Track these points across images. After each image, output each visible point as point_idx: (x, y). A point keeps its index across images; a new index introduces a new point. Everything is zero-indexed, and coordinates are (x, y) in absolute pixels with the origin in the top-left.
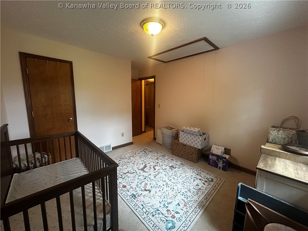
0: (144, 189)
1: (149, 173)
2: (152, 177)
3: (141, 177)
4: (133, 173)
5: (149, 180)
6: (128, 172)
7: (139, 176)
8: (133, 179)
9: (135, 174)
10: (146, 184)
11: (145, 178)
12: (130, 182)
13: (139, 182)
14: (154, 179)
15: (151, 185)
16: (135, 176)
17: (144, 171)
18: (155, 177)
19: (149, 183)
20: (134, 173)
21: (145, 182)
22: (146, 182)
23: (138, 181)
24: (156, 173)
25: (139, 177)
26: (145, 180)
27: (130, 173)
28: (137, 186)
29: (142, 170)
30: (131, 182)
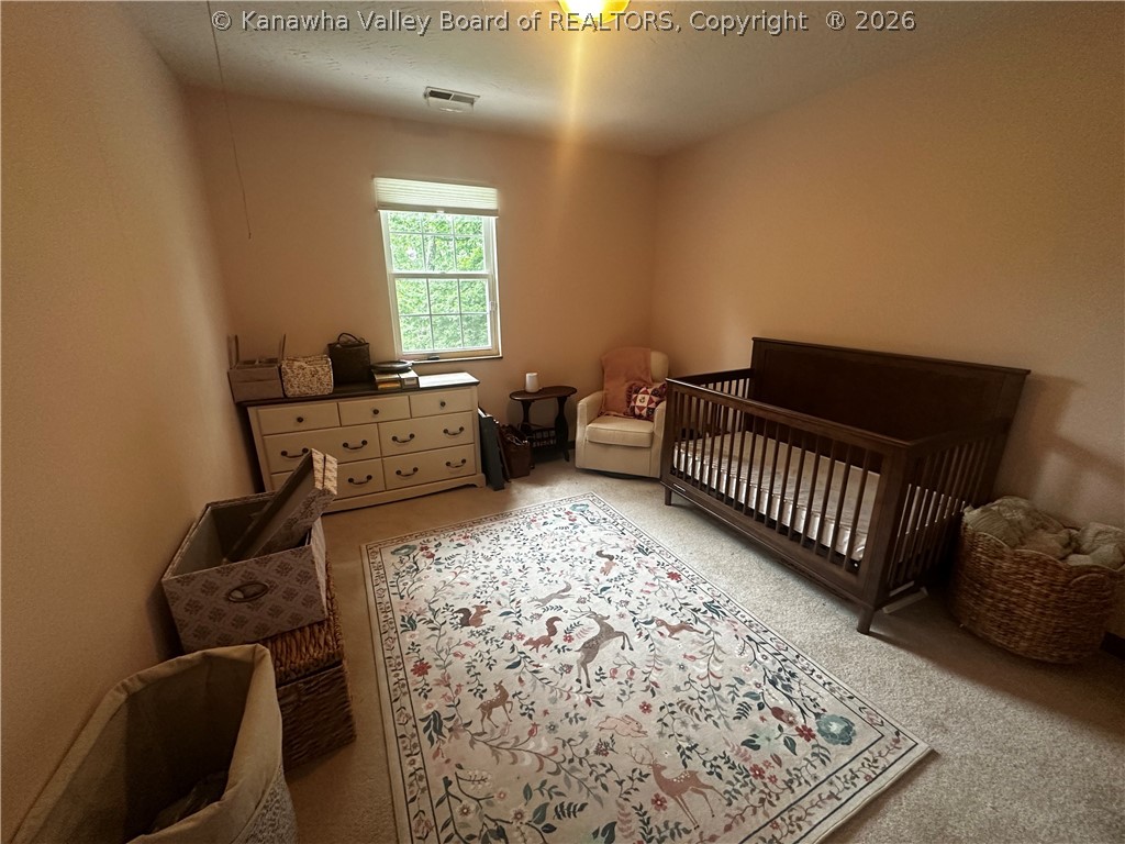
0: (614, 560)
1: (585, 608)
2: (578, 590)
3: (617, 596)
4: (651, 622)
5: (593, 582)
6: (673, 630)
7: (627, 603)
8: (647, 596)
9: (641, 617)
10: (605, 571)
11: (604, 589)
12: (656, 588)
13: (625, 582)
14: (573, 583)
15: (590, 566)
16: (642, 604)
17: (600, 620)
18: (568, 588)
19: (597, 572)
20: (646, 623)
21: (606, 578)
22: (603, 578)
23: (629, 586)
24: (555, 602)
25: (626, 598)
26: (607, 584)
27: (663, 623)
28: (634, 572)
29: (608, 633)
30: (653, 585)
